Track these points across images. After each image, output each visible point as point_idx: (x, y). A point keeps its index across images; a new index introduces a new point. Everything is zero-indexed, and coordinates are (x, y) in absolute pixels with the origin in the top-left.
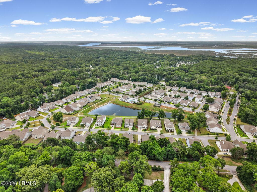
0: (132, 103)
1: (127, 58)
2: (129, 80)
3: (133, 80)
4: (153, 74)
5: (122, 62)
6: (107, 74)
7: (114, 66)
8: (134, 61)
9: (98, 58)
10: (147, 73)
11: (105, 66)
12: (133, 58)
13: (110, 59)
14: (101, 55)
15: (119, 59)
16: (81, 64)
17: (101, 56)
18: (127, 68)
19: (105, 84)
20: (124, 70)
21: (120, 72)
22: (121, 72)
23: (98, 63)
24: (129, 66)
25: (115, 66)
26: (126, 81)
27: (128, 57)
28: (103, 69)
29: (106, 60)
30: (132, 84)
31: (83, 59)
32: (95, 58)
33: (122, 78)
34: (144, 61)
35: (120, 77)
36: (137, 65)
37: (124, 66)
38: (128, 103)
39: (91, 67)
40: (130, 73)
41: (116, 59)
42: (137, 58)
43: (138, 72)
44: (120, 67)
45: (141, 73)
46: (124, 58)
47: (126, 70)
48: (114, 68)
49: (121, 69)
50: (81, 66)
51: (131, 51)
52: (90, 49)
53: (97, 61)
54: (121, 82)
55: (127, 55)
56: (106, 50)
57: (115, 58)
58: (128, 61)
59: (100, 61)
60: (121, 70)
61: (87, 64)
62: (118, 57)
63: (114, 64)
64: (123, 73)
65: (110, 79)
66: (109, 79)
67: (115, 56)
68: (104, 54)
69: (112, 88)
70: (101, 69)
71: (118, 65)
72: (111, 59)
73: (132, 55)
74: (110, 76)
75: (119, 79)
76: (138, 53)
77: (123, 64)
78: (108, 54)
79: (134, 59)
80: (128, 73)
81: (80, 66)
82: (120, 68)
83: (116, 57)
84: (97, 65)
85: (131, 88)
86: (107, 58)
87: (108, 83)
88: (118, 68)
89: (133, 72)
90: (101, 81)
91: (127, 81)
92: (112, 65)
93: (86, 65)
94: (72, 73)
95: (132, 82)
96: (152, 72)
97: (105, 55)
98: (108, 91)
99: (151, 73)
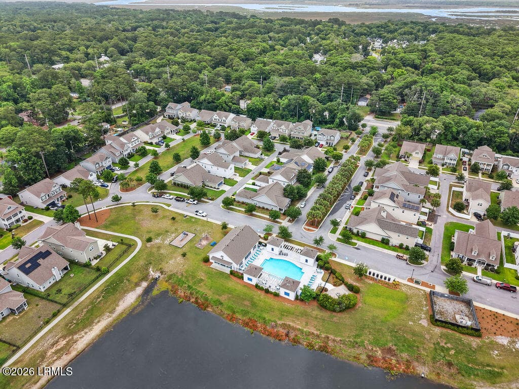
0: (292, 297)
1: (216, 29)
2: (238, 112)
3: (255, 113)
4: (326, 84)
5: (204, 40)
6: (152, 85)
7: (180, 56)
8: (238, 37)
9: (134, 29)
10: (301, 82)
11: (149, 55)
12: (233, 29)
13: (167, 33)
14: (144, 22)
15: (194, 33)
16: (71, 50)
17: (143, 24)
18: (222, 62)
19: (141, 135)
20: (214, 68)
21: (201, 76)
22: (205, 75)
23: (129, 45)
24: (228, 53)
25: (182, 54)
26: (230, 119)
27: (222, 27)
28: (140, 66)
29: (156, 36)
30: (254, 129)
31: (83, 34)
32: (124, 30)
33: (213, 105)
34: (269, 36)
35: (203, 98)
36: (253, 50)
37: (214, 54)
38: (267, 291)
39: (104, 58)
40: (239, 80)
41: (185, 33)
42: (248, 30)
43: (263, 77)
44: (198, 57)
45: (277, 81)
46: (209, 30)
47: (221, 69)
48: (178, 63)
49: (204, 64)
50: (71, 56)
51: (225, 13)
52: (118, 9)
53: (127, 38)
54: (207, 120)
55: (216, 23)
56: (158, 10)
57: (183, 31)
58: (223, 39)
59: (135, 40)
60: (205, 67)
61: (90, 51)
62: (190, 28)
63: (181, 47)
64: (212, 83)
65: (164, 110)
66: (159, 109)
67: (182, 23)
68: (152, 20)
69: (170, 159)
70: (135, 66)
71: (192, 51)
72: (172, 34)
73: (231, 23)
74: (163, 95)
75: (199, 106)
76: (245, 17)
77: (209, 47)
78: (163, 20)
79: (240, 32)
80: (228, 81)
81: (68, 58)
82: (199, 62)
83: (185, 28)
84: (123, 52)
85: (256, 156)
86: (161, 30)
87: (153, 130)
88: (193, 60)
89: (248, 78)
90: (126, 118)
91: (232, 116)
92: (174, 52)
93: (87, 55)
94: (9, 86)
95: (254, 120)
96: (318, 75)
97: (156, 22)
98: (152, 180)
99: (315, 81)
